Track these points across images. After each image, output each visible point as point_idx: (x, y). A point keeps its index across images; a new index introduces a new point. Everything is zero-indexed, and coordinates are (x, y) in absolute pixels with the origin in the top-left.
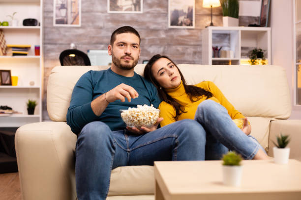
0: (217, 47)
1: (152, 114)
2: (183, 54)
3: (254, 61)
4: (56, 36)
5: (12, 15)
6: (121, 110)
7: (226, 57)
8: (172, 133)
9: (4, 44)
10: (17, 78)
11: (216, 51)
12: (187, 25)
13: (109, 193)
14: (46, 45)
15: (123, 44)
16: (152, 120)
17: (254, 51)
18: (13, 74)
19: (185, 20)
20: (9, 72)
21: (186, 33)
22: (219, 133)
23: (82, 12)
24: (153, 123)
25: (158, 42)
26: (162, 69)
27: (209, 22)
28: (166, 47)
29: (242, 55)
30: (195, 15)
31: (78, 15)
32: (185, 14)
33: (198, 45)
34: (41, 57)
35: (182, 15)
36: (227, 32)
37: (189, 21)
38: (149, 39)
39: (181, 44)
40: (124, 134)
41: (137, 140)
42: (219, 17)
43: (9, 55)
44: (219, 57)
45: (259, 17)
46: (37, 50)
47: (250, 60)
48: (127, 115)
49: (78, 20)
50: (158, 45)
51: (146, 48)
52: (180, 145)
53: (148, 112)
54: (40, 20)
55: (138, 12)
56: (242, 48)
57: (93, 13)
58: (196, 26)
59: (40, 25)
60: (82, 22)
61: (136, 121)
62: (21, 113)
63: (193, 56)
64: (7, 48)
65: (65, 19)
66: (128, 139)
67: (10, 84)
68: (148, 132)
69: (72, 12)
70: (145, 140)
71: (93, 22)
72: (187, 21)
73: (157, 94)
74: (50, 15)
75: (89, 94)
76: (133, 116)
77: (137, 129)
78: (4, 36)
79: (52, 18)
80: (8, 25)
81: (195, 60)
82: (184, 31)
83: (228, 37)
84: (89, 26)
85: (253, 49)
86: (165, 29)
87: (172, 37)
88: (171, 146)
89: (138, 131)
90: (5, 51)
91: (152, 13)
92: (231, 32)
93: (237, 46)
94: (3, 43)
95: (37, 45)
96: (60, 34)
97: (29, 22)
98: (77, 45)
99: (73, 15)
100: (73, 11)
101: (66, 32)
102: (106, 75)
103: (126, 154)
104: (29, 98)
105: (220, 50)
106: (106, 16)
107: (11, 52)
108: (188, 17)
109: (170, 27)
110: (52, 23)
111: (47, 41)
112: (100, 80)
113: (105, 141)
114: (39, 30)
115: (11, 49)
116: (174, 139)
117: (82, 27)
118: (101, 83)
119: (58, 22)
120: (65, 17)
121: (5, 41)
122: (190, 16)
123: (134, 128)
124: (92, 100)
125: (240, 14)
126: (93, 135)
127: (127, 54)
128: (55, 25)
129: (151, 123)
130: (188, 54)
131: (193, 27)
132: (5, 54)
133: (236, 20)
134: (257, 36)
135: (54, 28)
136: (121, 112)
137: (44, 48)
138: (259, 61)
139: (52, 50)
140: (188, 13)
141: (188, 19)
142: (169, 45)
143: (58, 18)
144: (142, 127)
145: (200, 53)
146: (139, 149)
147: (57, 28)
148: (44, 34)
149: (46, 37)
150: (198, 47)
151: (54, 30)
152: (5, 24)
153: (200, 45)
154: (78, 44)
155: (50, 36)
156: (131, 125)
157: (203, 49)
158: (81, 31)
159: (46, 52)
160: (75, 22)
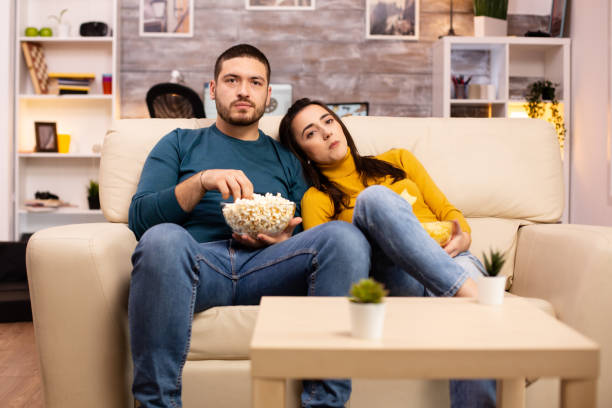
0: (462, 78)
1: (278, 210)
2: (395, 91)
3: (535, 106)
4: (144, 56)
5: (58, 15)
6: (222, 204)
7: (479, 97)
8: (308, 246)
9: (44, 72)
10: (68, 138)
11: (460, 85)
12: (404, 34)
13: (190, 355)
14: (125, 74)
15: (234, 78)
16: (278, 222)
17: (535, 85)
18: (60, 131)
19: (400, 23)
20: (53, 126)
21: (401, 49)
22: (393, 246)
23: (196, 8)
24: (281, 226)
25: (345, 67)
26: (311, 126)
27: (447, 28)
28: (362, 76)
29: (512, 93)
30: (421, 12)
31: (187, 13)
32: (398, 10)
33: (425, 74)
34: (114, 96)
35: (394, 14)
36: (485, 48)
37: (408, 26)
38: (327, 62)
39: (390, 71)
40: (228, 247)
41: (251, 258)
42: (468, 17)
43: (53, 93)
44: (465, 97)
45: (548, 17)
46: (107, 82)
47: (527, 104)
48: (231, 212)
49: (188, 24)
50: (345, 72)
51: (320, 78)
52: (320, 267)
53: (269, 206)
54: (113, 23)
55: (305, 8)
56: (512, 79)
57: (217, 11)
58: (421, 35)
59: (111, 35)
60: (195, 28)
61: (247, 222)
62: (76, 207)
63: (415, 95)
64: (50, 80)
65: (163, 23)
66: (234, 257)
67: (55, 149)
68: (272, 244)
69: (175, 9)
70: (265, 259)
71: (217, 28)
72: (403, 24)
73: (301, 172)
74: (133, 14)
75: (172, 173)
76: (242, 215)
77: (250, 239)
78: (43, 56)
79: (136, 20)
80: (50, 34)
81: (418, 103)
82: (397, 45)
83: (485, 58)
84: (209, 36)
85: (536, 81)
86: (359, 41)
87: (373, 57)
88: (306, 270)
89: (253, 241)
90: (46, 86)
91: (334, 10)
92: (491, 48)
93: (501, 76)
94: (41, 71)
95: (106, 73)
96: (152, 51)
97: (92, 29)
98: (185, 74)
99: (177, 14)
100: (178, 6)
101: (164, 47)
102: (205, 136)
103: (230, 283)
104: (90, 178)
105: (467, 83)
106: (243, 16)
107: (56, 87)
108: (404, 18)
109: (369, 36)
110: (137, 31)
111: (126, 66)
112: (194, 146)
113: (179, 259)
114: (110, 44)
115: (58, 81)
116: (310, 256)
117: (195, 38)
118: (194, 151)
119: (149, 28)
120: (163, 18)
121: (46, 67)
122: (409, 15)
123: (245, 236)
124: (178, 182)
125: (510, 11)
126: (158, 248)
127: (240, 97)
128: (142, 33)
129: (277, 228)
130: (405, 92)
131: (416, 37)
132: (45, 92)
133: (503, 24)
134: (545, 56)
135: (141, 39)
136: (223, 207)
137: (121, 80)
138: (547, 106)
139: (138, 84)
140: (406, 10)
141: (405, 22)
142: (368, 73)
143: (148, 21)
144: (260, 235)
145: (430, 88)
146: (253, 274)
147: (147, 40)
148: (122, 52)
149: (126, 58)
150: (426, 77)
151: (140, 44)
152: (46, 32)
153: (429, 74)
154: (188, 71)
155: (133, 56)
156: (240, 231)
157: (435, 81)
158: (193, 46)
159: (125, 87)
160: (182, 27)
